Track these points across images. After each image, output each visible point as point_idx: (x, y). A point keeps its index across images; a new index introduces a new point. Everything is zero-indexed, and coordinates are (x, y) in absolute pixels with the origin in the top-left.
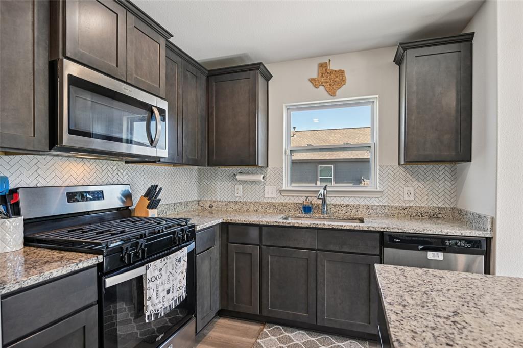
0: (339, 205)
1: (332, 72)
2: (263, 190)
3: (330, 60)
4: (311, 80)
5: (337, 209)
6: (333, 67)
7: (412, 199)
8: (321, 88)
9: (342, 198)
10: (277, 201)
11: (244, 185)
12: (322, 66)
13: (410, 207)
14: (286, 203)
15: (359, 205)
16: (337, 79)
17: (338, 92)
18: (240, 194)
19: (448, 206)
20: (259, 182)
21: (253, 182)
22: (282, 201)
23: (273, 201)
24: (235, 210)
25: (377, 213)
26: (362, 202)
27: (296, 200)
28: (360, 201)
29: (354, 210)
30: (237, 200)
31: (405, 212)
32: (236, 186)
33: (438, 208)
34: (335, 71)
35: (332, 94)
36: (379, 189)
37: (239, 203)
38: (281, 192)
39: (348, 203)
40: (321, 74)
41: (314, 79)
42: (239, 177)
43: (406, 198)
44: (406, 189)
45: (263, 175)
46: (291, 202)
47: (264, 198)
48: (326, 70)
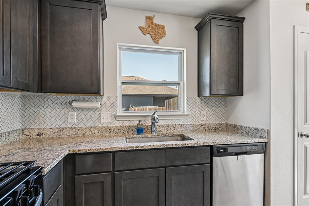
0: (162, 126)
1: (156, 25)
3: (154, 16)
4: (140, 28)
5: (161, 129)
6: (157, 21)
7: (205, 119)
8: (148, 35)
9: (163, 121)
10: (112, 125)
11: (79, 112)
12: (149, 19)
13: (205, 124)
14: (121, 127)
15: (175, 125)
16: (160, 31)
17: (161, 41)
18: (75, 120)
19: (223, 123)
20: (97, 108)
21: (89, 109)
22: (117, 125)
23: (108, 125)
24: (69, 136)
25: (187, 130)
26: (178, 122)
28: (175, 122)
29: (172, 129)
30: (70, 126)
31: (202, 128)
32: (70, 113)
33: (219, 124)
34: (159, 25)
35: (157, 43)
36: (185, 114)
37: (74, 130)
38: (115, 117)
39: (167, 124)
40: (147, 25)
41: (143, 28)
42: (75, 104)
43: (202, 119)
44: (202, 113)
45: (100, 103)
46: (125, 125)
47: (100, 123)
48: (152, 23)
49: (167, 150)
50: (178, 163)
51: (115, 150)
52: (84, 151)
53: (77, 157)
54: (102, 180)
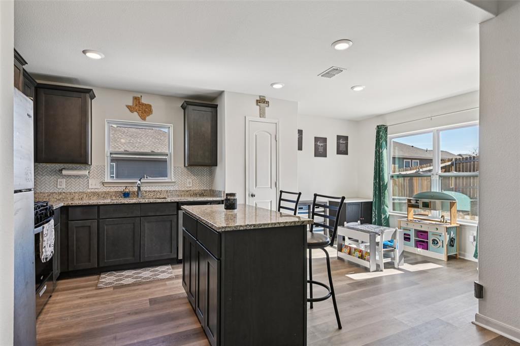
0: (149, 191)
1: (143, 104)
2: (86, 183)
3: (141, 96)
4: (128, 107)
5: (148, 194)
6: (144, 101)
7: (191, 186)
8: (135, 113)
9: (150, 187)
10: (100, 190)
11: (67, 179)
12: (136, 99)
13: (190, 190)
14: (109, 192)
15: (161, 191)
16: (147, 110)
17: (148, 118)
18: (64, 186)
19: (207, 189)
20: (86, 176)
21: (77, 176)
22: (105, 191)
23: (96, 190)
24: (59, 200)
25: (172, 195)
26: (164, 189)
27: (116, 189)
28: (162, 188)
29: (159, 194)
30: (60, 191)
31: (188, 193)
32: (59, 180)
33: (204, 190)
34: (146, 104)
35: (144, 119)
36: (173, 181)
37: (63, 194)
38: (103, 183)
39: (154, 190)
40: (135, 104)
41: (130, 106)
42: (64, 172)
43: (188, 186)
44: (188, 180)
45: (88, 171)
46: (112, 191)
47: (88, 188)
48: (139, 102)
49: (142, 205)
50: (150, 214)
51: (99, 204)
52: (75, 204)
53: (70, 209)
54: (89, 225)
